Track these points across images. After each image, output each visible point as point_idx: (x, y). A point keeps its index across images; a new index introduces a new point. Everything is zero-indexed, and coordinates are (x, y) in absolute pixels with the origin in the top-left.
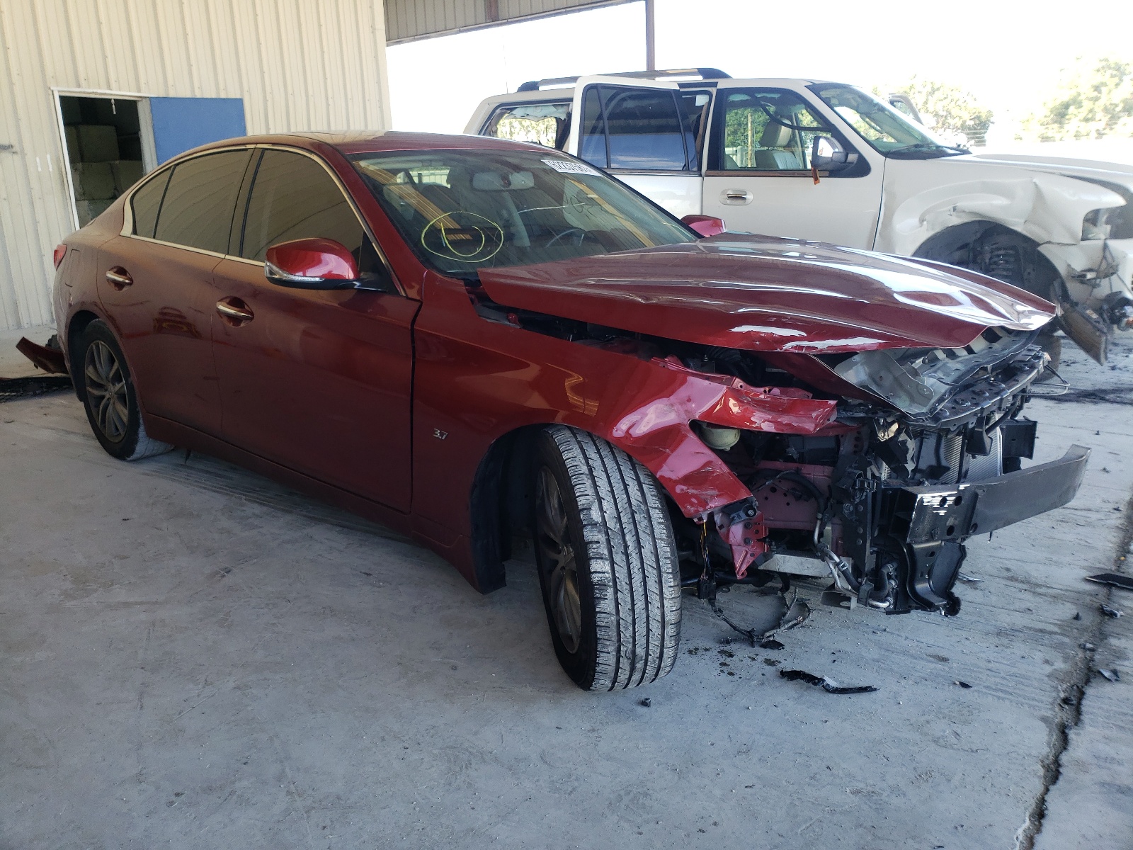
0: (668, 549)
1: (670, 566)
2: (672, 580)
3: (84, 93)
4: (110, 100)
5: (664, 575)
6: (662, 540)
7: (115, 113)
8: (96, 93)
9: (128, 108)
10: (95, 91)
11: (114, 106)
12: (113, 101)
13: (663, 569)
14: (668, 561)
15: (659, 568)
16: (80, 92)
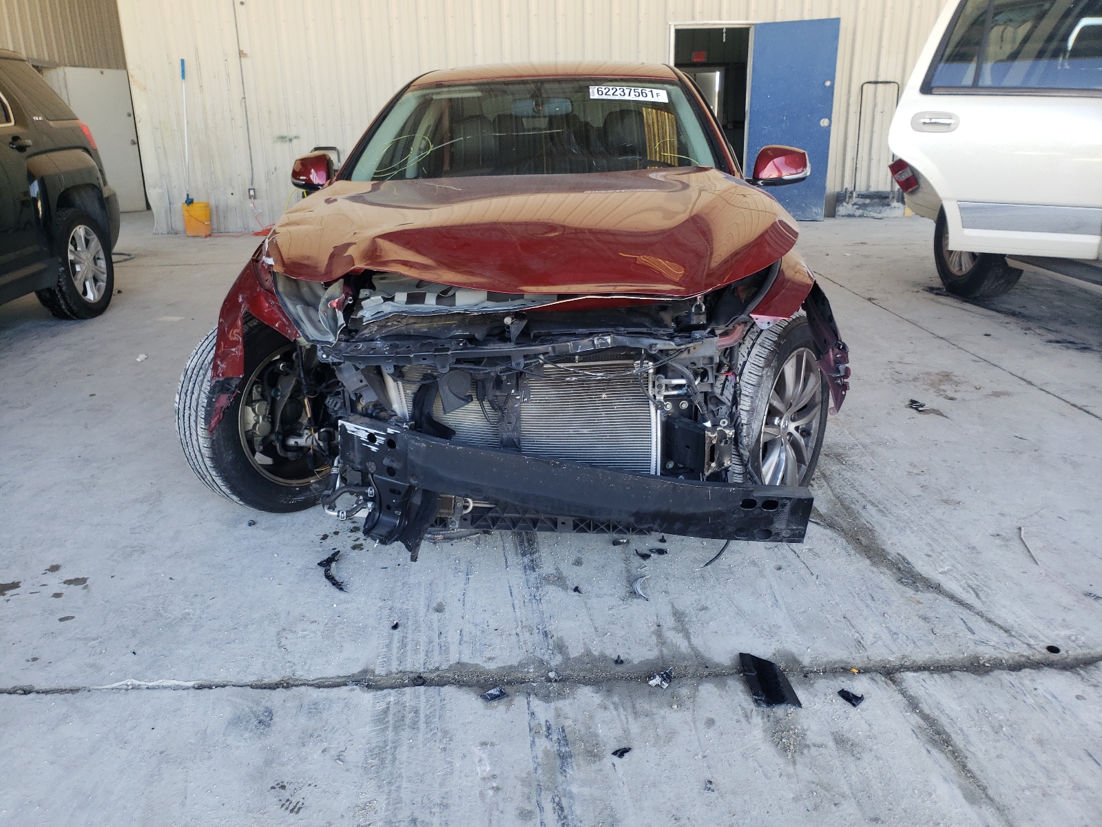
0: (206, 401)
1: (203, 413)
2: (203, 424)
3: (697, 25)
4: (722, 29)
5: (199, 418)
6: (205, 393)
7: (724, 41)
8: (707, 24)
9: (739, 36)
10: (706, 22)
11: (724, 34)
12: (724, 30)
13: (199, 414)
14: (203, 409)
15: (196, 412)
16: (693, 25)
